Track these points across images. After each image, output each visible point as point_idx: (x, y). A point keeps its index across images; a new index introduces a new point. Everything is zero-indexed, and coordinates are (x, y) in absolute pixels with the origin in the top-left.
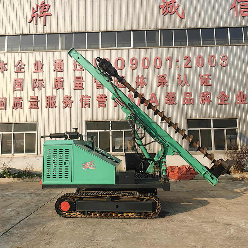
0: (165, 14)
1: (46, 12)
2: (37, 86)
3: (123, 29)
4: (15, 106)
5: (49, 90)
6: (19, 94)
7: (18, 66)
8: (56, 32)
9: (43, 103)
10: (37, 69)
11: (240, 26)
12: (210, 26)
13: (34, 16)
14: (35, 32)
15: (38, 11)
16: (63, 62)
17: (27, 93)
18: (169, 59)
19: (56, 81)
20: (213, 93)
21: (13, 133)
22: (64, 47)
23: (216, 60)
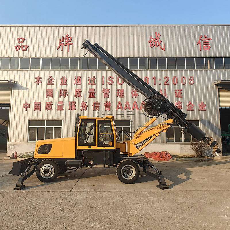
0: (152, 47)
1: (70, 42)
2: (63, 95)
3: (123, 56)
4: (47, 108)
5: (71, 97)
6: (50, 99)
7: (50, 80)
8: (76, 56)
9: (66, 106)
10: (63, 82)
11: (203, 57)
12: (182, 56)
13: (61, 45)
14: (61, 56)
15: (63, 41)
16: (81, 78)
17: (56, 99)
18: (154, 78)
19: (76, 91)
20: (184, 103)
21: (45, 127)
22: (81, 67)
23: (186, 80)
